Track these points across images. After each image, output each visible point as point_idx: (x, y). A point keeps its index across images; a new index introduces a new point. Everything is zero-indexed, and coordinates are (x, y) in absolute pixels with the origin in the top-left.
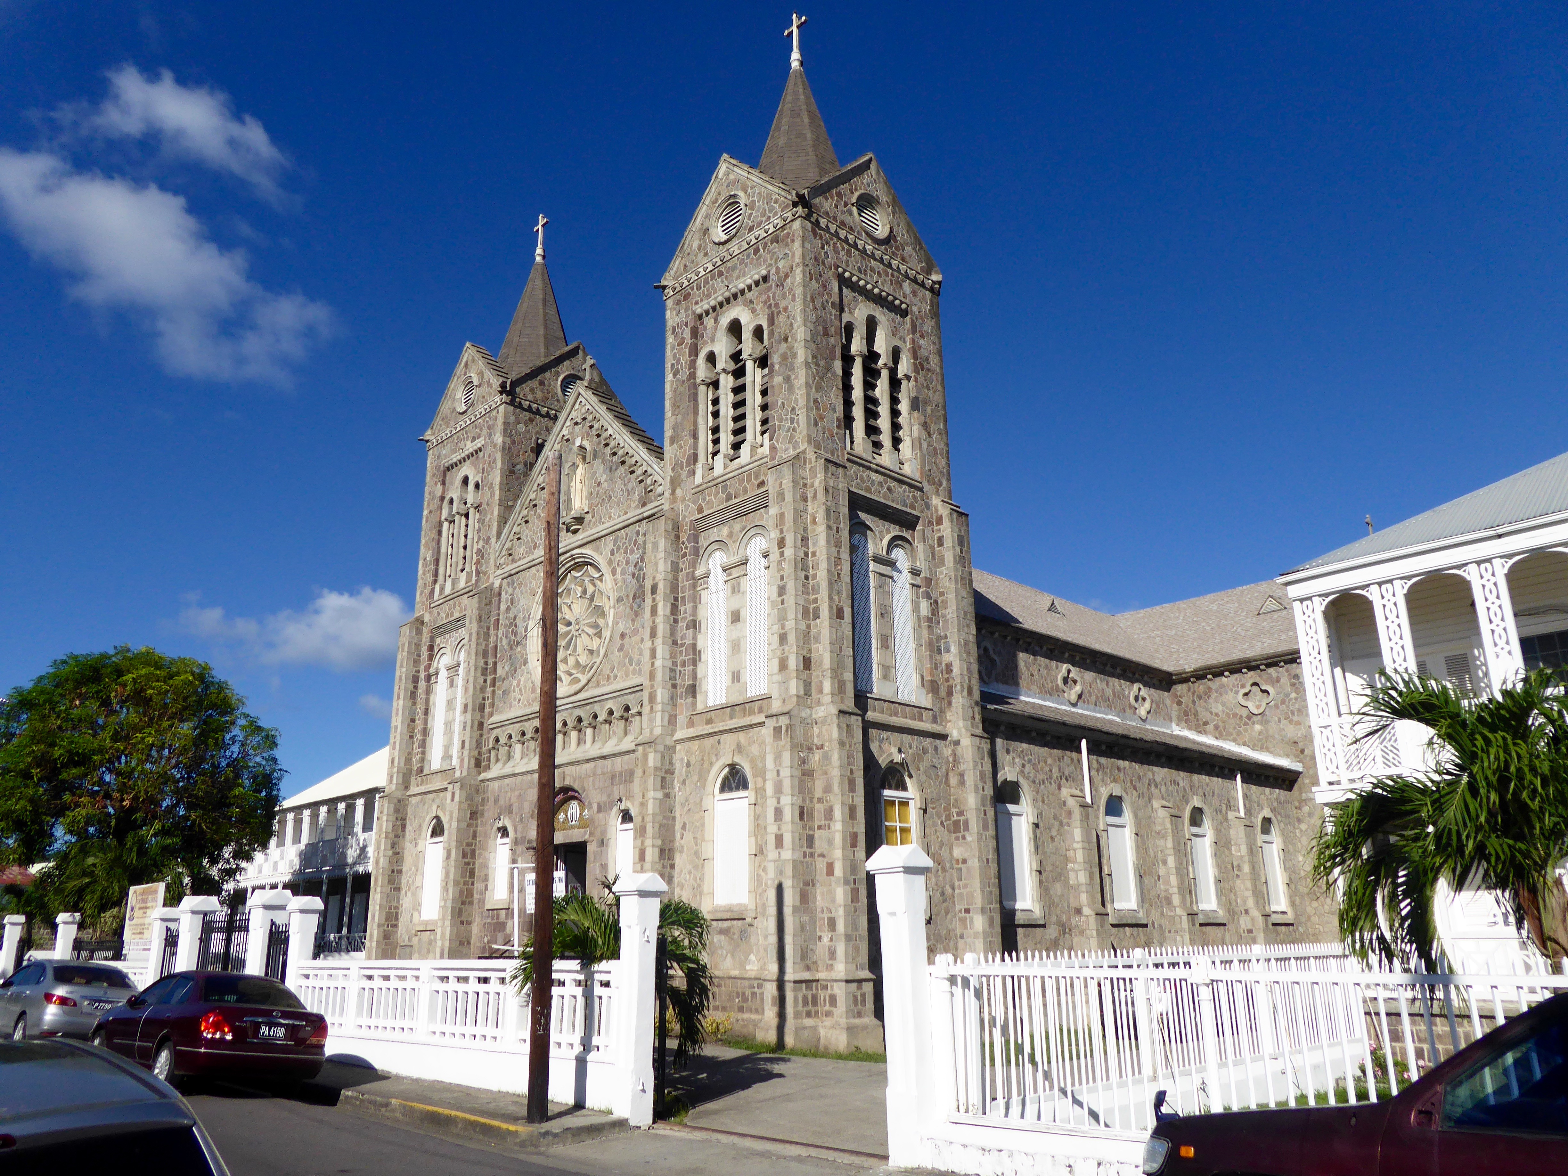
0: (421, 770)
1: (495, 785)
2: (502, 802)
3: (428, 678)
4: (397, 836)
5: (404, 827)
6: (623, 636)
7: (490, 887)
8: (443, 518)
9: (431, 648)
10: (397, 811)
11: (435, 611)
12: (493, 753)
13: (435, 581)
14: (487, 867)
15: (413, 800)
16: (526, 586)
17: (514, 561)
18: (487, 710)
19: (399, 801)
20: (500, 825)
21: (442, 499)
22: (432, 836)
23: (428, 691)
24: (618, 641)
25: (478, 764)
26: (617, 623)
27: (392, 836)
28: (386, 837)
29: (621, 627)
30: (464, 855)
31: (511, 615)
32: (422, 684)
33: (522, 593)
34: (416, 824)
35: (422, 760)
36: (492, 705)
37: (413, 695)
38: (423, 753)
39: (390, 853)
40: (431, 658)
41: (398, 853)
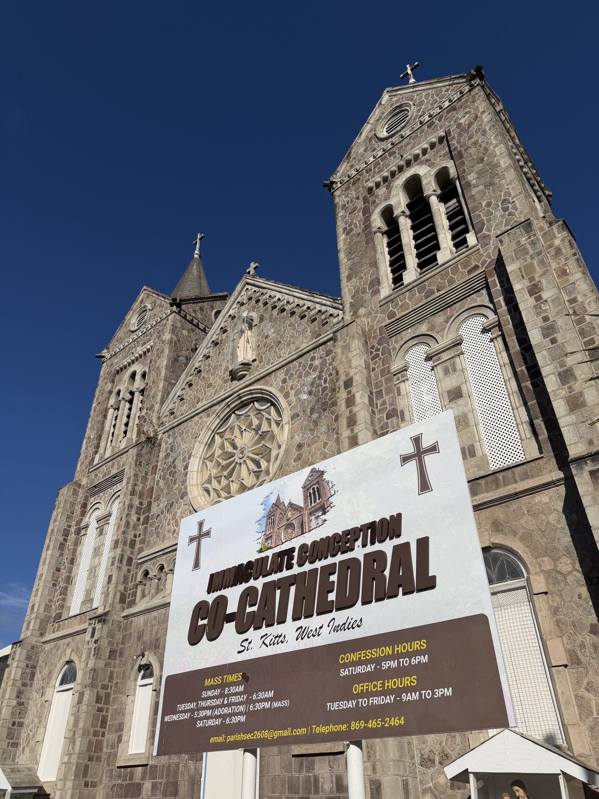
0: (59, 616)
1: (141, 620)
2: (146, 638)
3: (78, 532)
4: (24, 685)
5: (33, 675)
6: (300, 446)
7: (124, 739)
8: (109, 405)
9: (84, 506)
10: (29, 658)
11: (93, 474)
12: (140, 588)
13: (96, 452)
14: (124, 715)
15: (47, 647)
16: (187, 432)
17: (175, 418)
18: (137, 547)
19: (33, 648)
20: (144, 662)
21: (110, 392)
22: (61, 684)
23: (77, 543)
24: (295, 453)
25: (122, 600)
26: (292, 437)
27: (19, 683)
28: (13, 685)
29: (298, 439)
30: (98, 700)
31: (170, 460)
32: (72, 537)
33: (183, 439)
34: (46, 671)
35: (62, 607)
36: (143, 541)
37: (62, 547)
38: (64, 600)
39: (14, 703)
40: (83, 514)
41: (22, 704)
